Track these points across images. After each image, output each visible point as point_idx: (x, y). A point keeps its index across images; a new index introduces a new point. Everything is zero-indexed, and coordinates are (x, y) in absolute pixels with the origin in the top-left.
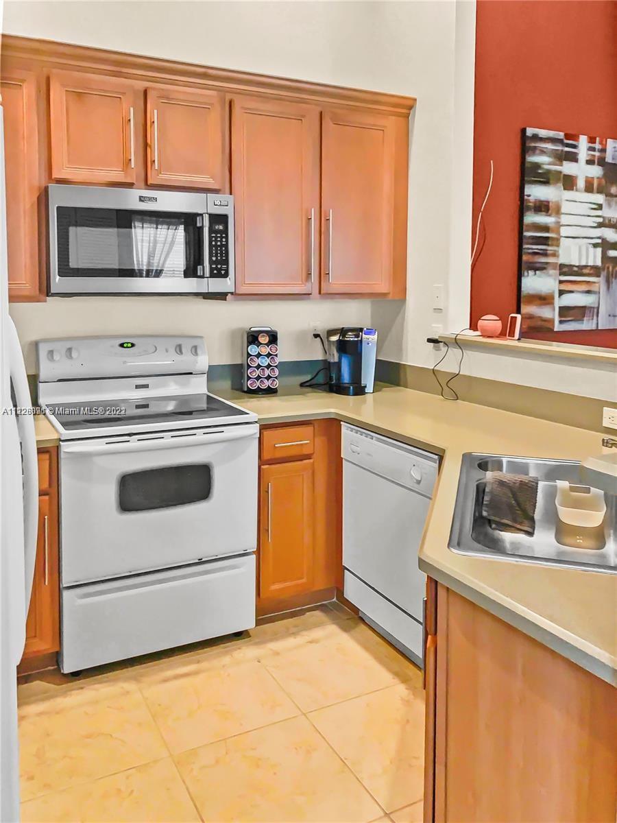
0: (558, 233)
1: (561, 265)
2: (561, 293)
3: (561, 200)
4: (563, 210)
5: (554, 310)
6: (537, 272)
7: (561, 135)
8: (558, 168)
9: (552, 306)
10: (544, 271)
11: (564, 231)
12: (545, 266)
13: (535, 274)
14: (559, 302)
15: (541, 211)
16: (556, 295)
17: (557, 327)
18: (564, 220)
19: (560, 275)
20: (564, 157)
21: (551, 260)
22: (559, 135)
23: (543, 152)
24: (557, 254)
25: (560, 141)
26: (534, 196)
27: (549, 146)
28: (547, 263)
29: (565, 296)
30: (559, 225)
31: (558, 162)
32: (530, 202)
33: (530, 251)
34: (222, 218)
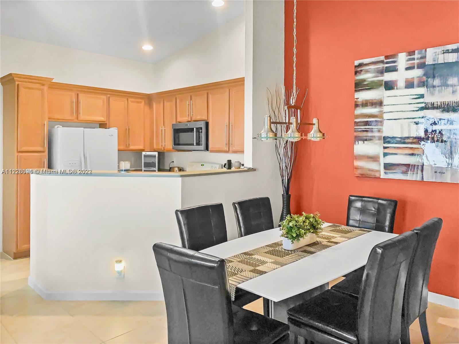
0: (382, 117)
1: (384, 137)
2: (385, 155)
3: (383, 97)
4: (385, 103)
5: (380, 164)
6: (365, 142)
7: (382, 58)
8: (380, 78)
9: (378, 162)
10: (371, 141)
11: (386, 116)
12: (371, 138)
13: (364, 143)
14: (383, 160)
15: (367, 106)
16: (382, 156)
17: (383, 176)
18: (385, 109)
19: (384, 143)
20: (384, 71)
21: (376, 134)
22: (380, 58)
23: (367, 71)
24: (381, 130)
25: (382, 62)
26: (361, 98)
27: (373, 67)
28: (372, 136)
29: (388, 157)
30: (382, 113)
31: (380, 75)
32: (358, 102)
33: (359, 130)
34: (201, 128)
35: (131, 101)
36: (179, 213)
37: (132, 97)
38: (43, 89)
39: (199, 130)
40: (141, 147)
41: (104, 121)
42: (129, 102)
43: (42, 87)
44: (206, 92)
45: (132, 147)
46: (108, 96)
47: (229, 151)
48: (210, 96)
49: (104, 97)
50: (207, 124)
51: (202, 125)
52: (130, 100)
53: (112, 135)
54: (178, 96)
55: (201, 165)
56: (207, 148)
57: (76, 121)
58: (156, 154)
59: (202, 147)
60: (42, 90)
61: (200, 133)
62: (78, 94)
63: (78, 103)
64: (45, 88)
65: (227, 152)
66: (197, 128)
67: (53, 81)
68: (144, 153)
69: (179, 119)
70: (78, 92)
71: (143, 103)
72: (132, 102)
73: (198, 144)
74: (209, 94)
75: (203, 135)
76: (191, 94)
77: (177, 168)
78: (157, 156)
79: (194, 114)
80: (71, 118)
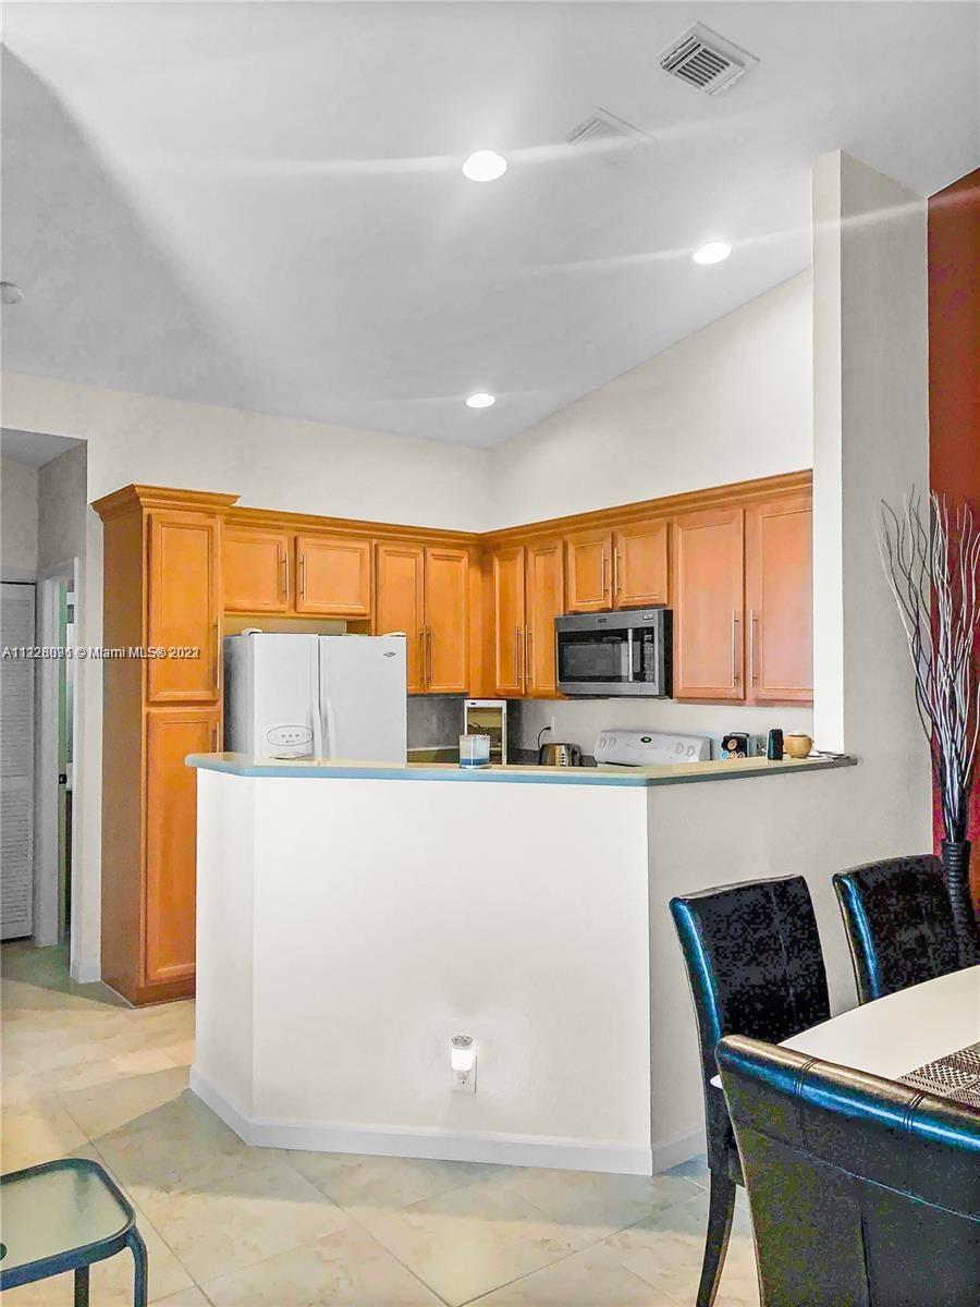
34: (650, 630)
35: (433, 555)
36: (684, 908)
37: (433, 544)
38: (211, 527)
39: (642, 634)
40: (460, 687)
41: (364, 615)
42: (430, 558)
43: (209, 522)
44: (664, 520)
45: (435, 688)
46: (375, 541)
47: (745, 699)
48: (679, 535)
49: (365, 546)
50: (668, 617)
51: (652, 619)
52: (430, 551)
53: (392, 654)
54: (567, 537)
55: (643, 740)
56: (668, 690)
57: (293, 614)
58: (502, 704)
59: (653, 687)
60: (210, 530)
61: (647, 645)
62: (296, 539)
63: (296, 564)
64: (218, 524)
65: (739, 701)
66: (636, 631)
67: (238, 504)
68: (468, 704)
69: (574, 605)
70: (296, 534)
71: (465, 560)
72: (437, 557)
73: (640, 676)
74: (675, 525)
75: (656, 650)
76: (614, 528)
77: (563, 747)
78: (504, 711)
79: (623, 587)
80: (278, 607)
